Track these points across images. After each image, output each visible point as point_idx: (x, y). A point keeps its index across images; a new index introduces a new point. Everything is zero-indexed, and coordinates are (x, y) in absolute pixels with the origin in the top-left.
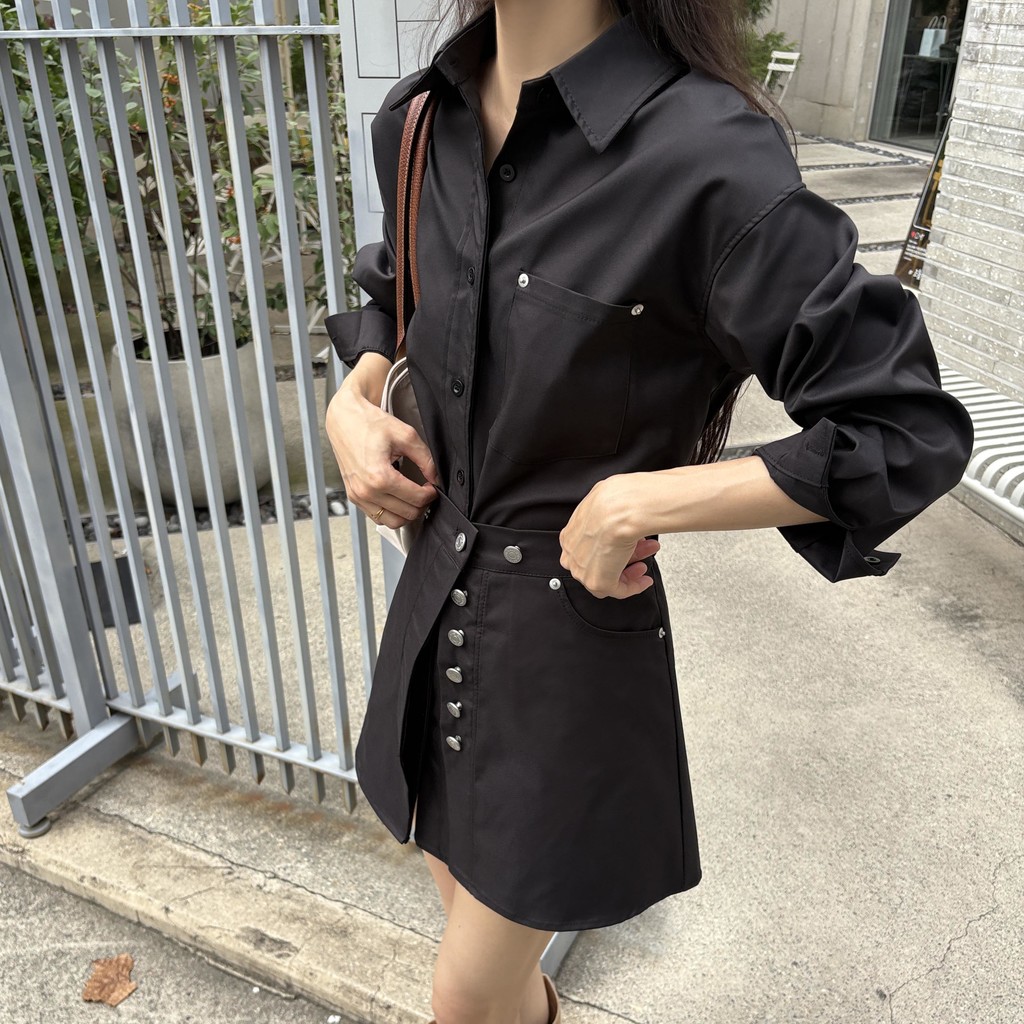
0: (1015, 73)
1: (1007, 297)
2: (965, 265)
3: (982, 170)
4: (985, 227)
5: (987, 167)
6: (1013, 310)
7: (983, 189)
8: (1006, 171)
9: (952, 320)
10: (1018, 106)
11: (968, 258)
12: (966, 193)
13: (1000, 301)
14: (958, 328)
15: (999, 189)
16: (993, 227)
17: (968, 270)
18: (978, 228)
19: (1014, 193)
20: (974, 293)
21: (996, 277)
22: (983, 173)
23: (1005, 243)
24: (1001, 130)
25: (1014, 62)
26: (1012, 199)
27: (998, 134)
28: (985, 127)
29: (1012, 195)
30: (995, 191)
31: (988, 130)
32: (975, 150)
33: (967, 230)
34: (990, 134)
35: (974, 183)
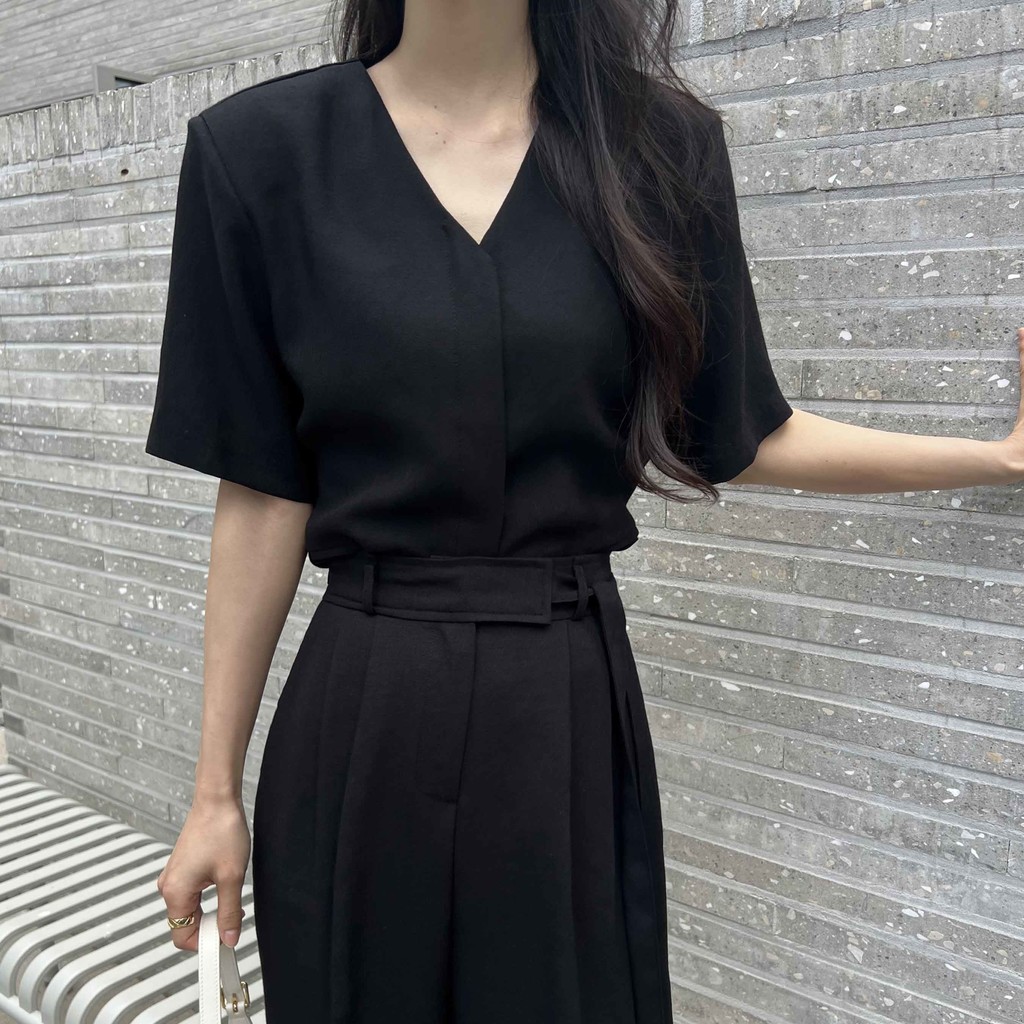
1: (106, 664)
2: (43, 622)
5: (34, 484)
6: (119, 681)
11: (45, 612)
12: (17, 521)
13: (99, 669)
15: (56, 513)
16: (63, 566)
17: (49, 628)
18: (46, 569)
19: (75, 516)
20: (64, 660)
21: (85, 636)
22: (30, 492)
23: (82, 586)
24: (37, 432)
26: (74, 526)
29: (73, 520)
30: (51, 516)
31: (21, 433)
33: (32, 573)
34: (24, 437)
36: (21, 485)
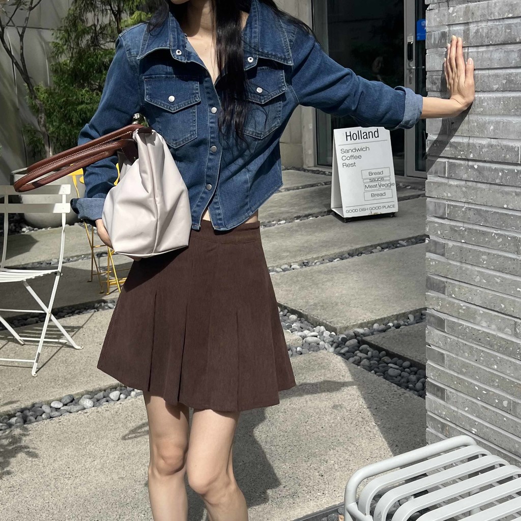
0: (499, 99)
2: (479, 318)
3: (478, 212)
4: (498, 277)
5: (484, 208)
7: (484, 234)
8: (510, 213)
9: (476, 379)
10: (512, 136)
11: (482, 310)
12: (463, 238)
14: (486, 390)
15: (507, 233)
16: (508, 276)
17: (484, 324)
18: (489, 278)
20: (499, 352)
22: (480, 215)
24: (494, 166)
25: (495, 87)
27: (490, 169)
28: (471, 163)
30: (500, 236)
31: (476, 167)
32: (464, 189)
34: (480, 170)
35: (470, 226)
36: (470, 209)
